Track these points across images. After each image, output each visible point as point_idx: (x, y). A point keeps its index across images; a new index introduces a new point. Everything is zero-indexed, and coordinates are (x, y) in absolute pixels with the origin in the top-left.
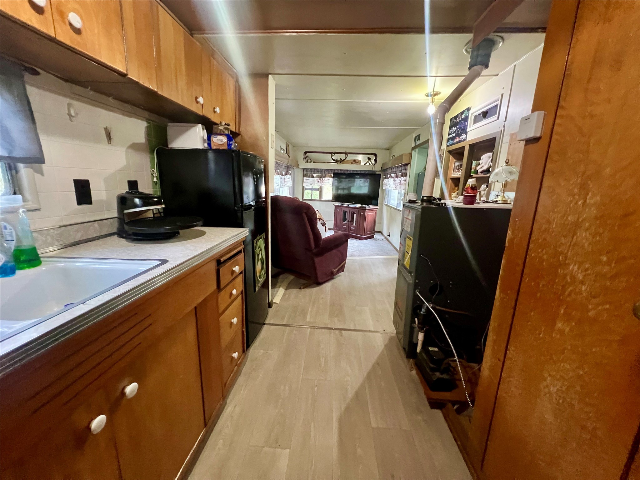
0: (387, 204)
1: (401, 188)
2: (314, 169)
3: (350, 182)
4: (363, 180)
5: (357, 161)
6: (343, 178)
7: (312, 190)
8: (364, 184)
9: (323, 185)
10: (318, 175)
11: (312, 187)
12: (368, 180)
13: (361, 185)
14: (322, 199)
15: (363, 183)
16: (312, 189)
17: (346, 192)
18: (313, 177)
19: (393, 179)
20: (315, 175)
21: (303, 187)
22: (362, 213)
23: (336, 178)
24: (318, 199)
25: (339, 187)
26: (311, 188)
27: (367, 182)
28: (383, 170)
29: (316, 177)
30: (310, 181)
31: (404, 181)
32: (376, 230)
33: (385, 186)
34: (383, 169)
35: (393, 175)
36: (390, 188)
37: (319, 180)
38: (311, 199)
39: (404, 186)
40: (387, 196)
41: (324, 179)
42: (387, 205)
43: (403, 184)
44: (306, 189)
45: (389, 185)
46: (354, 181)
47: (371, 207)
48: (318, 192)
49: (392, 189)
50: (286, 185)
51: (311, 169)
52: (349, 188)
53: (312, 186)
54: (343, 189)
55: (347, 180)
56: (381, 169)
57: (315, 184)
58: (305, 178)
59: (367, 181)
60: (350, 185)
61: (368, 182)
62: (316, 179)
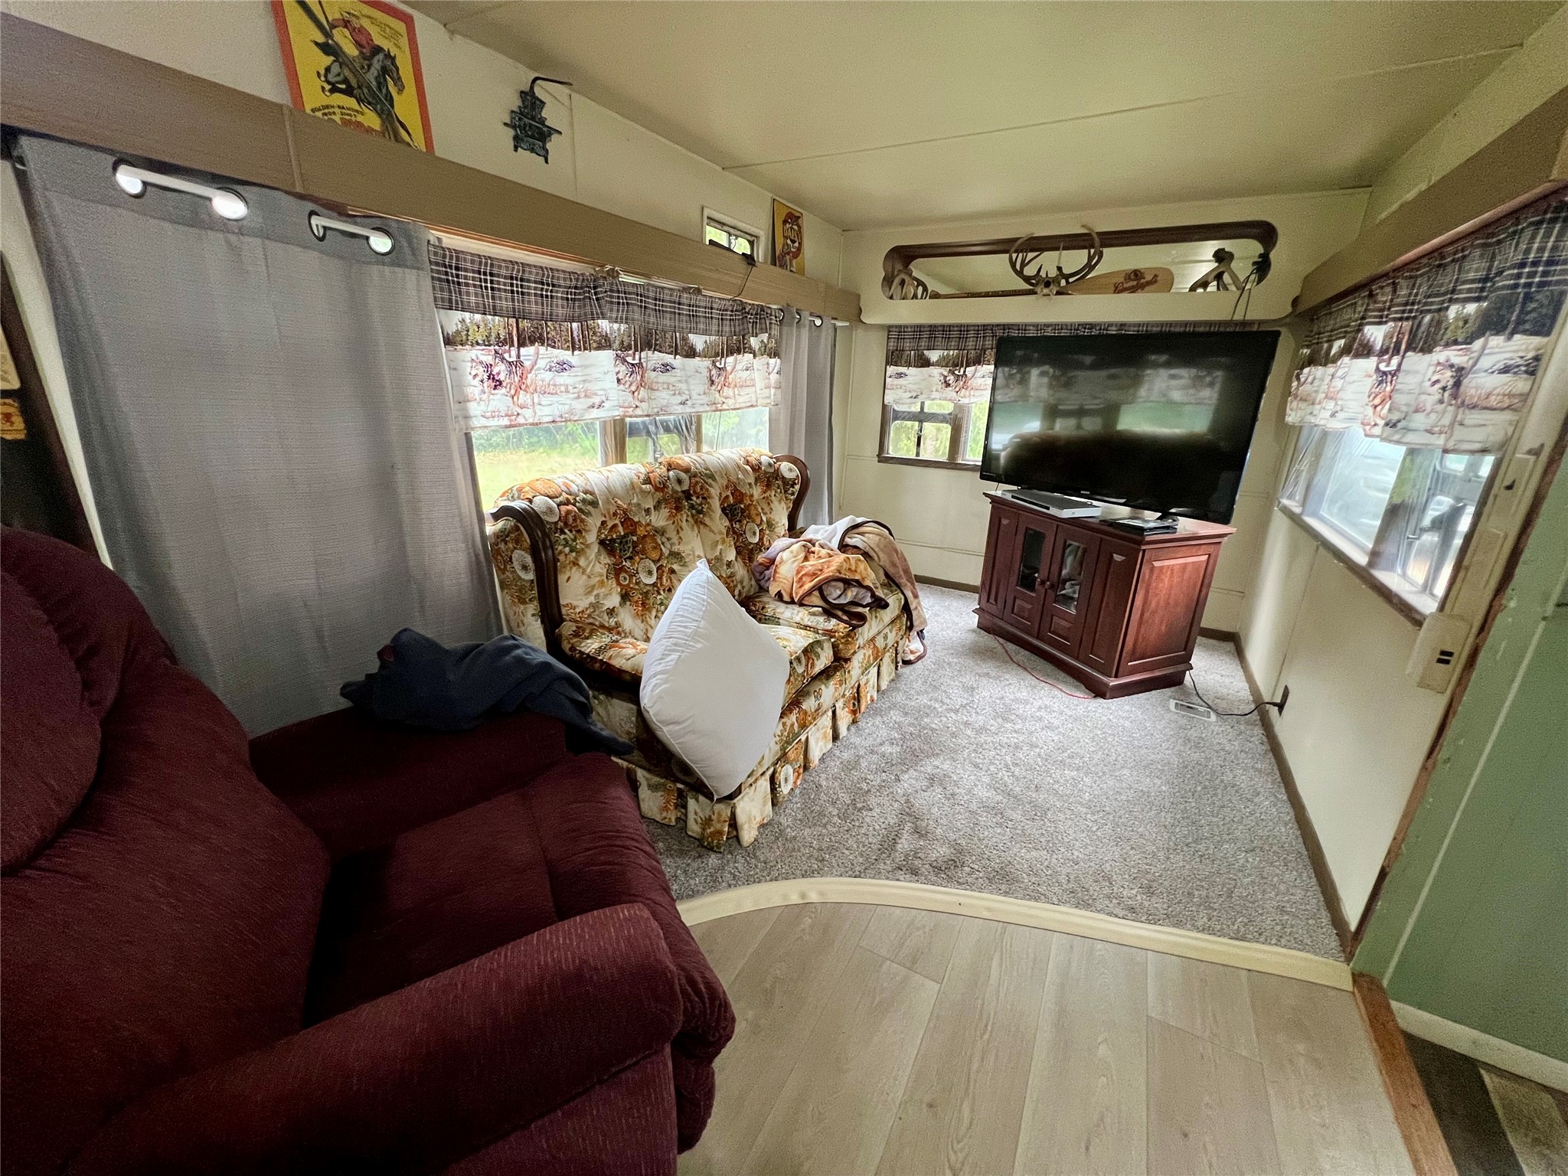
0: (1297, 510)
1: (1459, 433)
2: (933, 328)
3: (1111, 382)
4: (1185, 374)
5: (1149, 278)
6: (1081, 366)
7: (921, 422)
8: (1192, 391)
9: (965, 397)
10: (946, 352)
11: (922, 408)
12: (1219, 374)
13: (1177, 396)
14: (960, 461)
15: (1185, 388)
16: (921, 417)
17: (1091, 426)
18: (925, 363)
19: (1373, 361)
20: (934, 356)
21: (884, 406)
22: (1118, 558)
23: (1046, 368)
24: (944, 459)
25: (1060, 407)
26: (918, 409)
27: (1211, 384)
28: (1301, 315)
29: (938, 364)
30: (910, 379)
31: (1505, 370)
32: (1206, 622)
33: (1303, 405)
34: (1301, 308)
35: (1376, 334)
36: (1334, 425)
37: (951, 378)
38: (913, 457)
39: (1507, 416)
40: (1304, 467)
41: (970, 370)
42: (1295, 519)
43: (1493, 401)
44: (898, 416)
45: (1331, 405)
46: (1137, 381)
47: (1186, 525)
48: (946, 430)
49: (1358, 430)
50: (730, 402)
51: (919, 329)
52: (1111, 411)
53: (923, 404)
54: (1081, 413)
55: (1103, 373)
56: (1290, 309)
57: (935, 395)
58: (891, 370)
59: (1208, 379)
60: (1113, 396)
61: (1217, 387)
62: (936, 371)
